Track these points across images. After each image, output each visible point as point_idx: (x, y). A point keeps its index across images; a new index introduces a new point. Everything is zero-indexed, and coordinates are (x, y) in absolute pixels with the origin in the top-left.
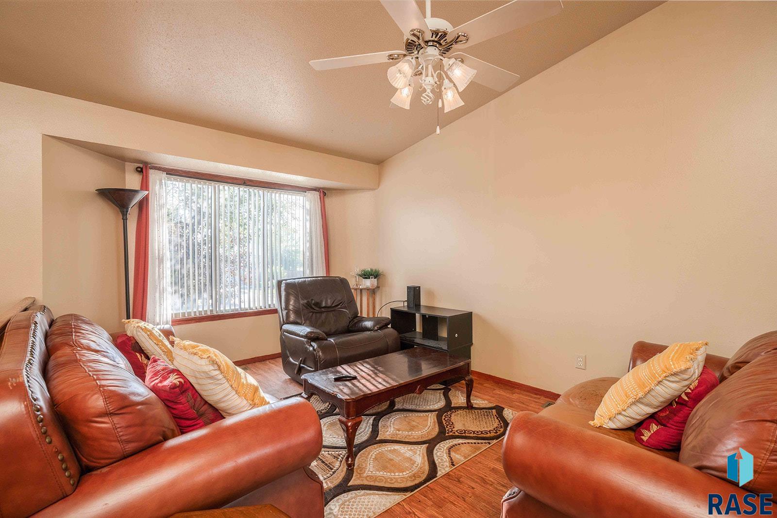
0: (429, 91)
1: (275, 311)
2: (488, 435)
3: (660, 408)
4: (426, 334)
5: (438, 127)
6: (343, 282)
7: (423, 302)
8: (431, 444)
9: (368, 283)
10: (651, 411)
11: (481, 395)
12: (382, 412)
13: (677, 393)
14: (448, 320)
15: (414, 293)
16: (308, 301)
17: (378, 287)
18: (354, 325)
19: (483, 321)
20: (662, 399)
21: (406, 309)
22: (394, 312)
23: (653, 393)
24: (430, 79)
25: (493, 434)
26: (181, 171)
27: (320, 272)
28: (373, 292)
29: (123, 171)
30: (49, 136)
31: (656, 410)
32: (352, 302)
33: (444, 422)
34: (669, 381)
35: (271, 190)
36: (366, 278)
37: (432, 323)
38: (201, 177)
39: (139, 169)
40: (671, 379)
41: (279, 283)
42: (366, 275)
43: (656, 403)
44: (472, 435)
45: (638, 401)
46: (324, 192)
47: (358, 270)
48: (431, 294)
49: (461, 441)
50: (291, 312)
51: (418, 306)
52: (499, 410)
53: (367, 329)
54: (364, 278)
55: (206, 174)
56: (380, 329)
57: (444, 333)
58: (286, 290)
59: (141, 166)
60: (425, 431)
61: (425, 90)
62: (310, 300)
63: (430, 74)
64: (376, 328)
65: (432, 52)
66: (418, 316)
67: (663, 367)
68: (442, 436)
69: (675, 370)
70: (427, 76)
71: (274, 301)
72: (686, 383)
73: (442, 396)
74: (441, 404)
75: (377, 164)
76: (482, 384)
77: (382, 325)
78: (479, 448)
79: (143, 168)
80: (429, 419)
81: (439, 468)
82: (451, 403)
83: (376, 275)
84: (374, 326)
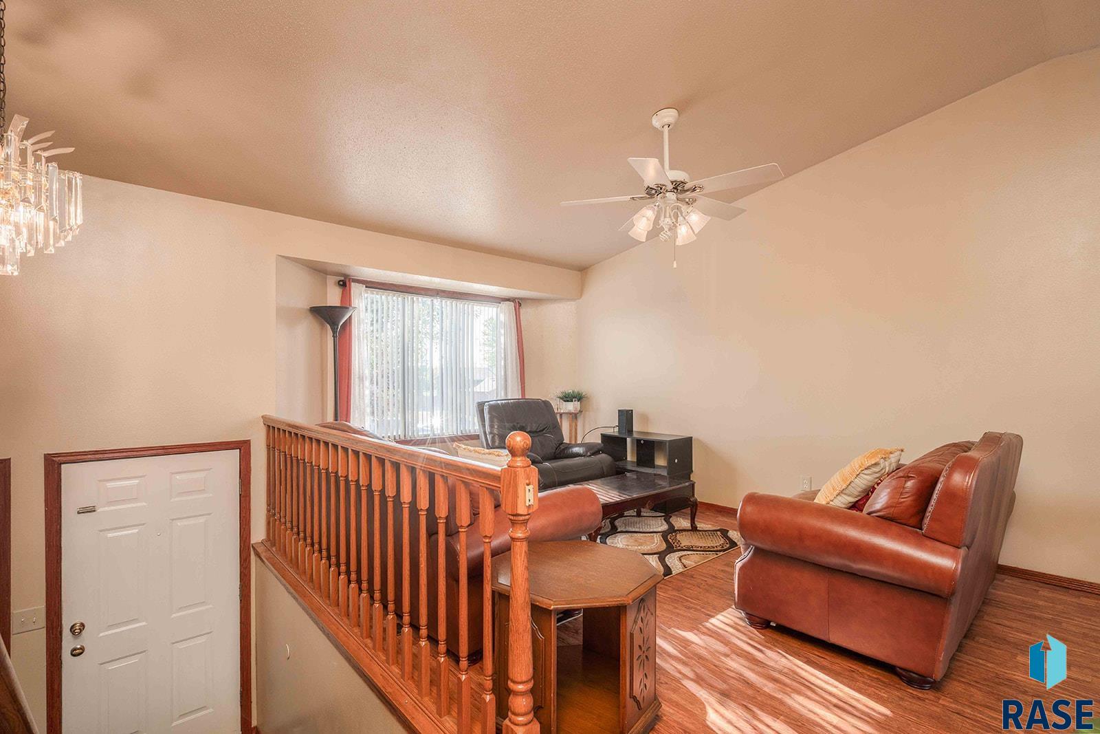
0: (666, 229)
1: (477, 437)
2: (715, 549)
3: (860, 498)
4: (640, 462)
5: (675, 262)
6: (547, 405)
7: (637, 427)
8: (662, 556)
9: (571, 407)
10: (853, 500)
11: (705, 522)
12: (606, 533)
13: (870, 484)
14: (667, 444)
15: (626, 417)
16: (514, 425)
17: (581, 411)
18: (561, 452)
19: (706, 448)
20: (860, 489)
21: (617, 434)
22: (604, 437)
23: (852, 484)
24: (668, 220)
25: (719, 548)
26: (378, 283)
27: (514, 394)
28: (574, 416)
29: (325, 284)
30: (283, 257)
31: (857, 499)
32: (557, 428)
33: (671, 540)
34: (865, 474)
35: (464, 302)
36: (568, 401)
37: (647, 448)
38: (396, 289)
39: (341, 283)
40: (866, 472)
41: (481, 406)
42: (567, 398)
43: (857, 493)
44: (699, 549)
45: (842, 492)
46: (518, 303)
47: (559, 391)
48: (645, 419)
49: (689, 553)
50: (497, 436)
51: (630, 432)
52: (724, 533)
53: (578, 455)
54: (565, 401)
55: (401, 286)
56: (593, 454)
57: (661, 461)
58: (490, 412)
59: (343, 278)
60: (653, 546)
61: (662, 229)
62: (515, 424)
63: (668, 215)
64: (589, 454)
65: (671, 196)
66: (629, 440)
67: (860, 462)
68: (670, 549)
69: (868, 465)
70: (665, 217)
71: (473, 425)
72: (878, 475)
73: (664, 522)
74: (665, 527)
75: (579, 271)
76: (703, 513)
77: (593, 450)
78: (708, 558)
79: (344, 283)
80: (656, 539)
81: (672, 569)
82: (674, 527)
83: (579, 397)
84: (587, 452)
